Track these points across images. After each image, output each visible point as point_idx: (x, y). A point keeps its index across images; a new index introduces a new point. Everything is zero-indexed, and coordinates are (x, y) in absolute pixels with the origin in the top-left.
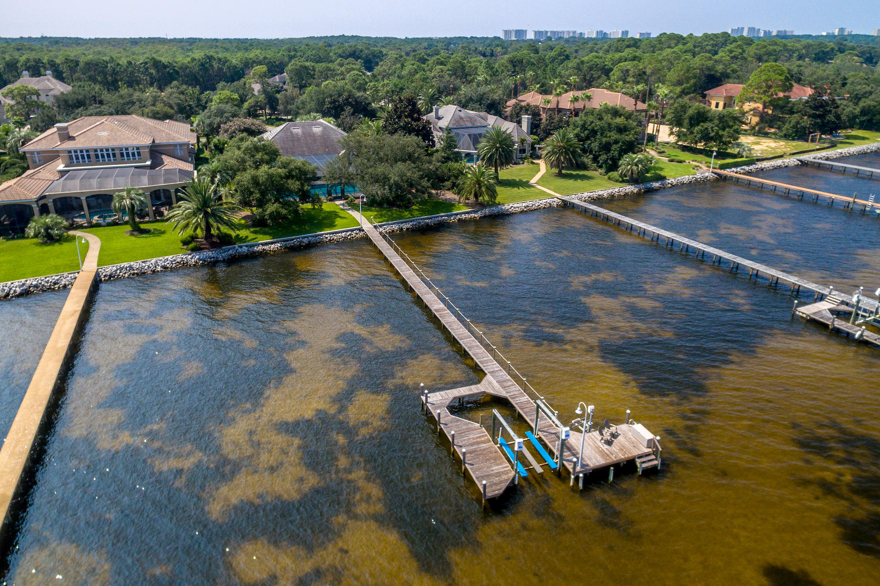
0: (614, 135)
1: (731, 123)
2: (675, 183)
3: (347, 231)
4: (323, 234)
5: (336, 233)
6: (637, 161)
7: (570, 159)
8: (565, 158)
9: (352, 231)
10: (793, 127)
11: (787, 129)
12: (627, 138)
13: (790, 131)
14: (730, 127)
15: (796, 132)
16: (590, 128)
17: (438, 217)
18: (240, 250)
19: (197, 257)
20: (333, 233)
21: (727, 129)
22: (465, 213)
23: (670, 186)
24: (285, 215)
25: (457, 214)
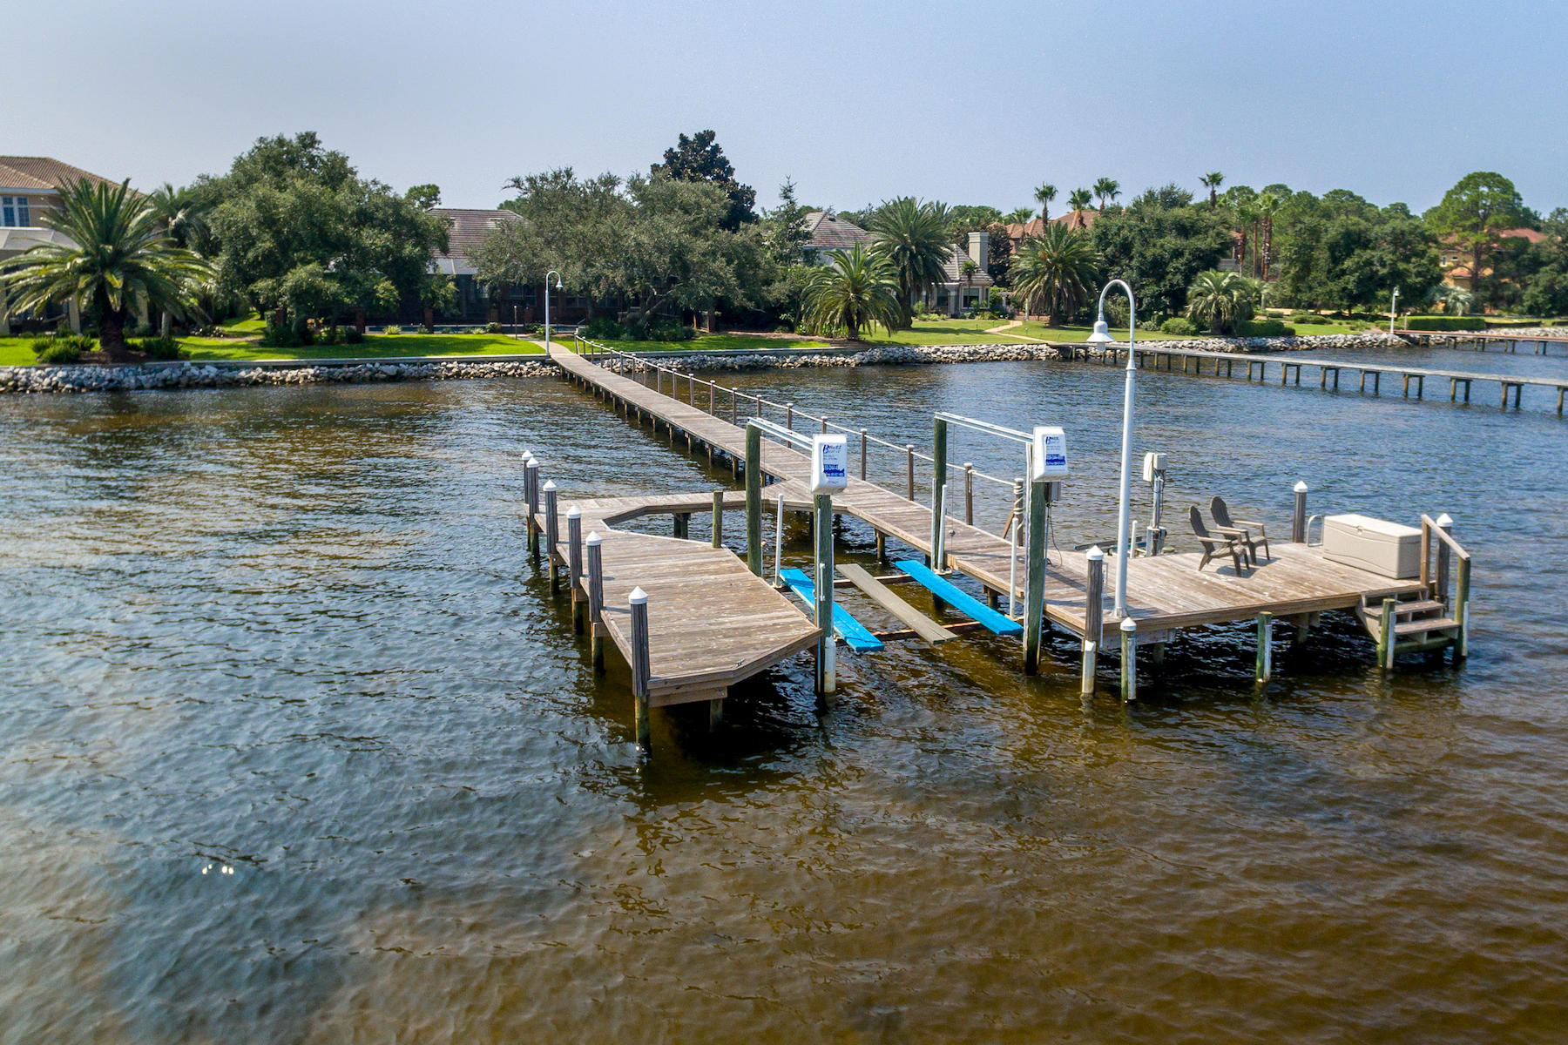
0: (1171, 241)
1: (1421, 247)
2: (1316, 342)
3: (509, 361)
4: (443, 360)
5: (478, 362)
6: (1229, 285)
7: (1075, 283)
8: (1063, 283)
9: (523, 361)
10: (1547, 290)
11: (1533, 296)
12: (1202, 245)
13: (1541, 300)
14: (1422, 254)
15: (1552, 300)
16: (1118, 240)
17: (751, 353)
18: (195, 371)
19: (61, 374)
20: (469, 362)
21: (1413, 260)
22: (820, 353)
23: (1305, 346)
24: (335, 295)
25: (800, 354)
